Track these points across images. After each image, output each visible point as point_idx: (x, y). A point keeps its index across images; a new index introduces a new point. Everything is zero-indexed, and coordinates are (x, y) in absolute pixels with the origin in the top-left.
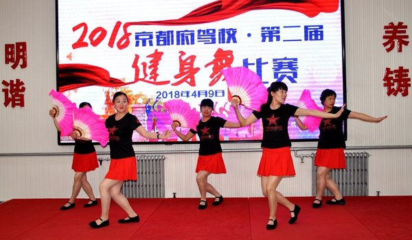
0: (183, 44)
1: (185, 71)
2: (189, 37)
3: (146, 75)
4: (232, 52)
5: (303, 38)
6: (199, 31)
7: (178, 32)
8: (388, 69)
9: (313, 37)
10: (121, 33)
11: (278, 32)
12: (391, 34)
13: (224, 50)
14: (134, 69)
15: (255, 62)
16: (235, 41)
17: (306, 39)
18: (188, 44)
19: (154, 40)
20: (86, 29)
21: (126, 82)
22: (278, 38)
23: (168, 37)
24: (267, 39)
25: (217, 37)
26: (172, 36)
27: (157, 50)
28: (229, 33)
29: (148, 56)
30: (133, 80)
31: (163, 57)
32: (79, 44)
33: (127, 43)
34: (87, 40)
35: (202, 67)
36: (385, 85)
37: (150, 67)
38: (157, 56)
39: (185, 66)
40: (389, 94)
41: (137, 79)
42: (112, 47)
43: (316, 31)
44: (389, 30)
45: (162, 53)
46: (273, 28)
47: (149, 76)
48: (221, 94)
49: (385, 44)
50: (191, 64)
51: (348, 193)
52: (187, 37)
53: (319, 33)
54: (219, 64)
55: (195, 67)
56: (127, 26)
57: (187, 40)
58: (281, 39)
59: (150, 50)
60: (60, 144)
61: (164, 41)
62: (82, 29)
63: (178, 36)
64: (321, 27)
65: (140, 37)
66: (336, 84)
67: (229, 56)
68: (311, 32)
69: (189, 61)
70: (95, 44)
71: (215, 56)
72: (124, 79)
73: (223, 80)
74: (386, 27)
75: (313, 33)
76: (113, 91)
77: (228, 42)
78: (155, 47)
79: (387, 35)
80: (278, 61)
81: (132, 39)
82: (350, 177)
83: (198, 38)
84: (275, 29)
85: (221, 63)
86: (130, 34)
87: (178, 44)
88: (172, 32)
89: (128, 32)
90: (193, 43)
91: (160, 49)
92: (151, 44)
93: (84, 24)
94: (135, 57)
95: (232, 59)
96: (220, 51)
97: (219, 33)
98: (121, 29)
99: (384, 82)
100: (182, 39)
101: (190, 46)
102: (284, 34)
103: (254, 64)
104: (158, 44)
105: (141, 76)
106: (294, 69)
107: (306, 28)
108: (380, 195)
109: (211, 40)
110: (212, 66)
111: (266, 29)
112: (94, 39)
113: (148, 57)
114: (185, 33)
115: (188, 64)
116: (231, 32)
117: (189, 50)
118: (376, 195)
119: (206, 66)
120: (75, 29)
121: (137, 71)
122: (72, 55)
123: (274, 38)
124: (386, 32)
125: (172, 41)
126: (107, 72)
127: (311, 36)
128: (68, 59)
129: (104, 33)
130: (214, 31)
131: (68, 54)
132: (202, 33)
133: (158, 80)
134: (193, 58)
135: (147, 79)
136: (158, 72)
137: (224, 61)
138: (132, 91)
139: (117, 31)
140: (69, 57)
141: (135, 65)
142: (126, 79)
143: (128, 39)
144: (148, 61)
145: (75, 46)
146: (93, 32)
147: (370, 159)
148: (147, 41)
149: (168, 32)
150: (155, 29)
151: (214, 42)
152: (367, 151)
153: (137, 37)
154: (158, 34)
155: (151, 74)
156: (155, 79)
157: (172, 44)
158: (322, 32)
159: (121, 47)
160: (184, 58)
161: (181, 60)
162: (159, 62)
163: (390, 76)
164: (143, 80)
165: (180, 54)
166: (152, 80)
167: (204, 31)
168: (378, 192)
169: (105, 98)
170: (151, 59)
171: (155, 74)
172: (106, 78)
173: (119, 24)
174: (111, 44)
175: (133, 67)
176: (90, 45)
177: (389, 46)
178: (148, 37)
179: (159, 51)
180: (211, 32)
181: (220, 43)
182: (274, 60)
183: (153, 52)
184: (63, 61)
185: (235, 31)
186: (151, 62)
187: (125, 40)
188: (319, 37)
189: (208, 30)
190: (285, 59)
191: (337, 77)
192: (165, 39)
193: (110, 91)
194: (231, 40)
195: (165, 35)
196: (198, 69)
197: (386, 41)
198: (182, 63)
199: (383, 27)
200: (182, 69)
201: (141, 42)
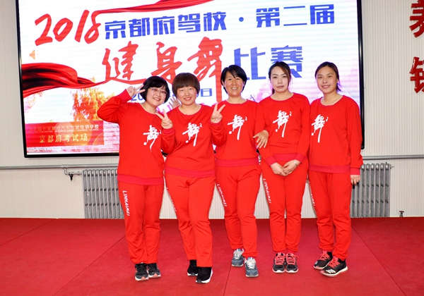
0: (161, 33)
1: (164, 66)
2: (169, 24)
3: (118, 73)
4: (220, 41)
5: (309, 21)
6: (180, 17)
7: (155, 20)
8: (417, 59)
9: (322, 20)
10: (88, 24)
11: (277, 15)
12: (421, 15)
13: (211, 38)
14: (105, 66)
15: (249, 53)
16: (224, 28)
17: (313, 23)
18: (167, 33)
19: (127, 30)
20: (50, 21)
21: (96, 82)
22: (277, 22)
23: (144, 26)
24: (264, 23)
25: (202, 23)
26: (148, 25)
27: (130, 42)
28: (216, 18)
29: (121, 50)
30: (104, 80)
31: (137, 51)
32: (43, 39)
33: (96, 35)
34: (51, 34)
35: (184, 61)
36: (412, 79)
37: (123, 63)
38: (130, 50)
39: (164, 61)
40: (417, 90)
41: (108, 78)
42: (79, 41)
43: (325, 13)
44: (418, 9)
45: (136, 46)
46: (271, 10)
47: (122, 74)
48: (208, 93)
49: (413, 27)
50: (172, 57)
51: (365, 213)
52: (166, 25)
53: (329, 14)
54: (205, 56)
55: (175, 61)
56: (96, 16)
57: (166, 29)
58: (282, 23)
59: (122, 42)
60: (26, 156)
61: (139, 31)
62: (45, 22)
63: (155, 25)
64: (331, 7)
65: (111, 28)
66: (351, 78)
67: (217, 47)
68: (318, 14)
69: (168, 54)
70: (60, 38)
71: (199, 47)
72: (93, 79)
73: (210, 76)
74: (414, 6)
75: (322, 15)
76: (82, 93)
77: (216, 29)
78: (128, 38)
79: (415, 15)
80: (278, 51)
81: (102, 30)
82: (368, 194)
83: (179, 26)
84: (274, 11)
85: (208, 56)
86: (99, 24)
87: (155, 33)
88: (148, 19)
89: (97, 22)
90: (173, 32)
91: (134, 41)
92: (123, 35)
93: (47, 16)
94: (105, 51)
95: (220, 50)
96: (205, 40)
97: (205, 18)
98: (89, 19)
99: (411, 75)
100: (160, 27)
101: (170, 35)
102: (284, 16)
103: (247, 55)
104: (132, 35)
105: (113, 74)
106: (298, 60)
107: (312, 8)
108: (404, 216)
109: (194, 27)
110: (197, 59)
111: (262, 12)
112: (59, 32)
113: (119, 51)
114: (164, 20)
115: (167, 58)
116: (219, 17)
117: (168, 40)
118: (398, 216)
119: (189, 59)
120: (37, 22)
121: (108, 68)
122: (36, 53)
123: (273, 23)
124: (415, 12)
125: (149, 30)
126: (75, 71)
127: (319, 19)
128: (31, 58)
129: (70, 24)
130: (198, 16)
131: (31, 52)
132: (183, 19)
133: (133, 78)
134: (173, 50)
135: (120, 77)
136: (132, 69)
137: (211, 53)
138: (102, 93)
139: (85, 21)
140: (32, 55)
141: (105, 62)
142: (95, 78)
143: (97, 30)
144: (120, 56)
145: (39, 42)
146: (58, 24)
147: (392, 171)
148: (119, 32)
149: (143, 20)
150: (127, 17)
151: (198, 29)
152: (388, 162)
153: (107, 28)
154: (131, 23)
155: (124, 71)
156: (129, 77)
157: (149, 34)
158: (332, 13)
159: (89, 41)
160: (162, 50)
161: (159, 54)
162: (134, 57)
163: (418, 67)
164: (115, 79)
165: (158, 46)
166: (126, 79)
167: (186, 17)
168: (402, 212)
169: (73, 102)
170: (124, 53)
171: (128, 72)
172: (74, 78)
173: (86, 13)
174: (78, 38)
175: (103, 63)
176: (54, 40)
177: (417, 30)
178: (120, 27)
179: (132, 43)
180: (194, 17)
181: (205, 30)
182: (273, 49)
183: (126, 45)
184: (26, 60)
185: (223, 15)
186: (123, 57)
187: (94, 32)
188: (329, 20)
189: (191, 16)
190: (287, 47)
191: (352, 70)
192: (140, 28)
193: (79, 93)
194: (220, 27)
195: (139, 23)
196: (179, 64)
197: (414, 22)
198: (161, 56)
199: (410, 5)
200: (160, 64)
201: (112, 33)
